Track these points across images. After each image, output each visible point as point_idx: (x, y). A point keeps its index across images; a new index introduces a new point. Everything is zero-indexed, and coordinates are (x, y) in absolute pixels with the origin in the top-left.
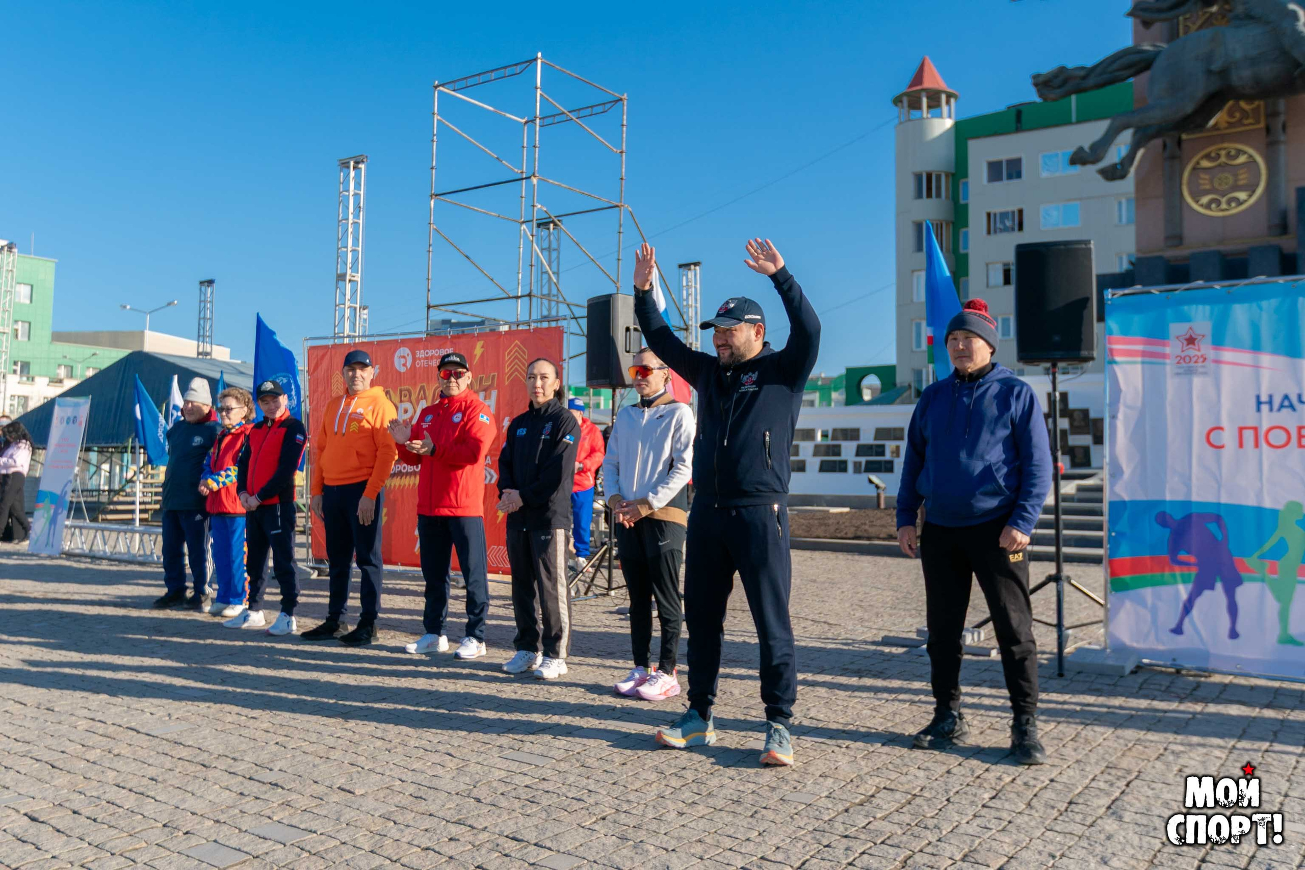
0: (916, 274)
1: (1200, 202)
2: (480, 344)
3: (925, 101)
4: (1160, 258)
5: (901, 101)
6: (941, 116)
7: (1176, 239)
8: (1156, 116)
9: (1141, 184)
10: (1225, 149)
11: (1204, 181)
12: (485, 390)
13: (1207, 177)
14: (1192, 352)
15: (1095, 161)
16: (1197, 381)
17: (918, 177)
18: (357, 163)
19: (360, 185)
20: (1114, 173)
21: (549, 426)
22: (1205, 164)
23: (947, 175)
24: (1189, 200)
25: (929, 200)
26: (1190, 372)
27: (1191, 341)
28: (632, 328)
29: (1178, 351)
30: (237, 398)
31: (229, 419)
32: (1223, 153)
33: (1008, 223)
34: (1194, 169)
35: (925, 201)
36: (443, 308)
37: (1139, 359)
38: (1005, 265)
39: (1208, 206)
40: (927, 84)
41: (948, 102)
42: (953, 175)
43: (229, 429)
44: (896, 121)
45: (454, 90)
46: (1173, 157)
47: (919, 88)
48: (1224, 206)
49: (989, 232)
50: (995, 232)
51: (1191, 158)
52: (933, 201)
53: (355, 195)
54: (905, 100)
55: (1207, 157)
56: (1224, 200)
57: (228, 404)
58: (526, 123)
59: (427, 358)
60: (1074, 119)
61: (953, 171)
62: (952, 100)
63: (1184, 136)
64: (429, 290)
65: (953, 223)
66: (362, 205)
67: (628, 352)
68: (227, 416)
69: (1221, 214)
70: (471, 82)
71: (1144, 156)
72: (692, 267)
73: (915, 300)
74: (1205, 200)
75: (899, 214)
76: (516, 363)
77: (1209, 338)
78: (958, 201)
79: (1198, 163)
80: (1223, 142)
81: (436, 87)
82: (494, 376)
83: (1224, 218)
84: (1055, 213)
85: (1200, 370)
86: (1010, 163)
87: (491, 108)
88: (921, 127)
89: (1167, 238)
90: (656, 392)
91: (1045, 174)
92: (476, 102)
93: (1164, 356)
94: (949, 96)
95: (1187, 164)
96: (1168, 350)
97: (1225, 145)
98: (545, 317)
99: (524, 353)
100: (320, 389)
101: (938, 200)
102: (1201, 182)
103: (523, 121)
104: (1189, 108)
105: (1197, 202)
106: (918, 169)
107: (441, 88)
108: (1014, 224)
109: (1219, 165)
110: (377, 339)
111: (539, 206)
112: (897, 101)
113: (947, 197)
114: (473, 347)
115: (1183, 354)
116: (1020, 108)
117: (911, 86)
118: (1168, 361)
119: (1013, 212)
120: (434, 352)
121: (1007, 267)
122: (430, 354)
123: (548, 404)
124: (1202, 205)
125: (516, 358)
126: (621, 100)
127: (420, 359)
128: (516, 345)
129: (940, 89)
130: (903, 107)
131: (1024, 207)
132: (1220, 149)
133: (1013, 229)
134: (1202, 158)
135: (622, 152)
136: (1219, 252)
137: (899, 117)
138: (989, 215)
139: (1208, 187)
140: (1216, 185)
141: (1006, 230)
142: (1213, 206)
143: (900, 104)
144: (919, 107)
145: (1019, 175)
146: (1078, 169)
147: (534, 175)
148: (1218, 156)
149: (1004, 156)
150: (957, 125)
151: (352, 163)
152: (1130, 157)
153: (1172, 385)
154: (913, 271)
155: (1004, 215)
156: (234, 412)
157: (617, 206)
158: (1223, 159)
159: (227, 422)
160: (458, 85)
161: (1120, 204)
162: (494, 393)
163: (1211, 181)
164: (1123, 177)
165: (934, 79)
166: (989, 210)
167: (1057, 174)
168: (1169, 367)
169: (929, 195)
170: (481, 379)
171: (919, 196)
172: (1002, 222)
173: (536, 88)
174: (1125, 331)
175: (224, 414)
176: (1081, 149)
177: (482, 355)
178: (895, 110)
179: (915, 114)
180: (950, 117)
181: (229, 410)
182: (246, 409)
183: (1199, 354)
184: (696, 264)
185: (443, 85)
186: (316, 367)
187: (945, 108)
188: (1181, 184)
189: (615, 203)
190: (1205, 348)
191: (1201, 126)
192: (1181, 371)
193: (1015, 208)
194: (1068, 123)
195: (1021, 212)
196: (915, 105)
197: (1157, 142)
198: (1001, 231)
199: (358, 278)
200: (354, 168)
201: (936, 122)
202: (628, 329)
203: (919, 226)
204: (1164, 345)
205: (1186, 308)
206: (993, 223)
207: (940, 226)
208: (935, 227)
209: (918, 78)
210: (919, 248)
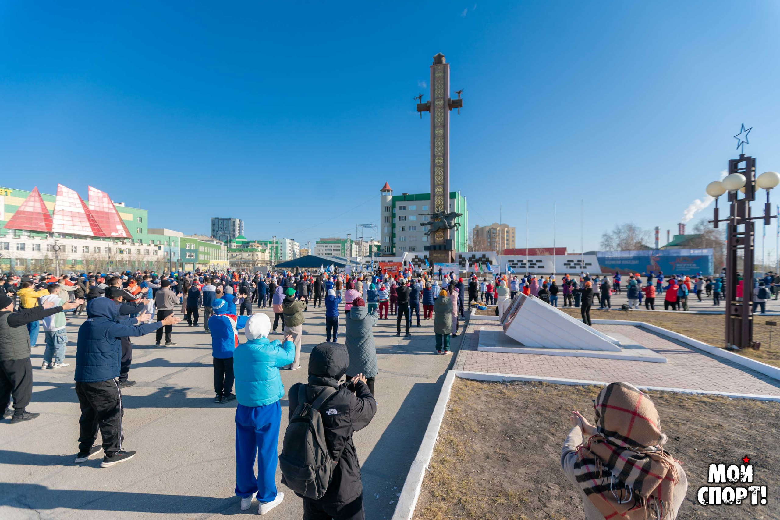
0: (385, 227)
3: (387, 192)
17: (386, 207)
22: (438, 234)
24: (436, 238)
35: (387, 212)
40: (387, 188)
44: (381, 194)
49: (399, 220)
50: (401, 220)
52: (388, 212)
54: (383, 191)
60: (415, 200)
61: (392, 207)
62: (392, 192)
63: (436, 232)
65: (392, 217)
73: (384, 232)
75: (381, 214)
78: (393, 213)
84: (412, 218)
86: (404, 207)
88: (386, 197)
91: (409, 211)
97: (440, 232)
112: (381, 191)
113: (391, 212)
117: (384, 188)
121: (403, 227)
129: (390, 189)
141: (403, 220)
145: (405, 209)
149: (402, 205)
150: (393, 197)
155: (402, 217)
166: (399, 216)
167: (412, 210)
171: (386, 211)
179: (385, 194)
180: (392, 195)
187: (390, 193)
188: (435, 236)
193: (405, 216)
196: (385, 192)
197: (432, 233)
201: (389, 196)
203: (386, 217)
206: (400, 218)
207: (389, 217)
208: (389, 218)
209: (385, 186)
210: (386, 222)
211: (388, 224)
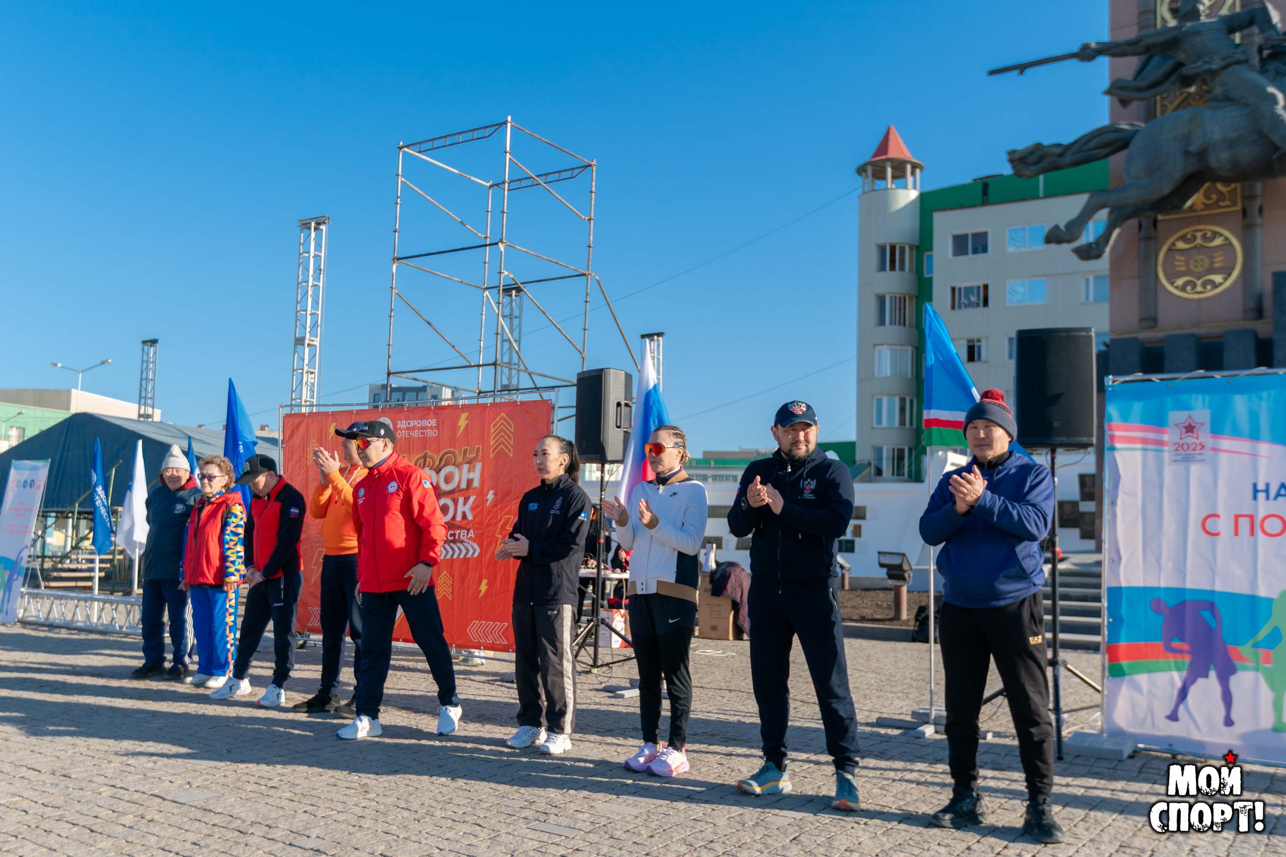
0: (878, 348)
1: (1176, 284)
2: (464, 415)
3: (889, 171)
4: (1135, 339)
5: (865, 171)
6: (906, 187)
7: (1150, 320)
8: (1133, 196)
9: (1116, 264)
10: (1201, 231)
11: (1180, 263)
12: (469, 462)
13: (1182, 258)
14: (1190, 440)
15: (1069, 241)
16: (1194, 469)
17: (882, 249)
18: (318, 224)
19: (321, 247)
20: (1089, 253)
21: (559, 502)
22: (1181, 245)
23: (911, 248)
24: (1164, 281)
25: (893, 273)
26: (1188, 459)
27: (1190, 429)
28: (623, 403)
29: (1176, 439)
30: (219, 466)
31: (211, 487)
32: (1199, 235)
33: (973, 299)
34: (1170, 250)
35: (888, 273)
36: (404, 375)
37: (1139, 446)
38: (969, 341)
39: (1183, 288)
40: (892, 153)
41: (913, 173)
42: (917, 247)
43: (209, 498)
44: (860, 191)
45: (419, 152)
46: (1148, 238)
47: (884, 157)
48: (1199, 289)
49: (953, 307)
50: (960, 307)
51: (1167, 239)
52: (897, 274)
53: (315, 256)
54: (869, 169)
55: (1183, 238)
56: (1199, 283)
57: (210, 472)
58: (491, 186)
59: (408, 429)
60: (1041, 194)
61: (917, 243)
62: (918, 171)
63: (1160, 217)
64: (389, 357)
65: (916, 297)
66: (322, 267)
67: (619, 427)
68: (209, 484)
69: (1196, 296)
70: (437, 143)
71: (1119, 235)
72: (656, 337)
73: (876, 374)
74: (1180, 282)
75: (863, 285)
76: (502, 436)
77: (1208, 427)
78: (922, 275)
79: (1174, 244)
80: (1199, 223)
81: (401, 148)
82: (478, 449)
83: (1199, 300)
84: (1021, 289)
85: (1198, 457)
86: (975, 236)
87: (456, 171)
88: (885, 198)
89: (1142, 320)
90: (670, 470)
91: (1011, 249)
92: (441, 165)
93: (1160, 443)
94: (915, 167)
95: (1162, 245)
96: (1166, 437)
97: (1201, 227)
98: (506, 386)
99: (510, 426)
100: (296, 458)
101: (901, 272)
102: (1177, 263)
103: (488, 184)
104: (1167, 189)
105: (1172, 284)
106: (881, 241)
107: (406, 149)
108: (979, 299)
109: (1195, 247)
110: (357, 408)
111: (506, 273)
112: (861, 170)
113: (910, 271)
114: (458, 418)
115: (1181, 442)
116: (986, 180)
117: (875, 155)
118: (1166, 448)
119: (979, 288)
120: (416, 423)
121: (971, 344)
122: (412, 424)
123: (560, 480)
124: (1177, 287)
125: (502, 430)
126: (590, 165)
127: (401, 430)
128: (502, 418)
129: (906, 159)
130: (867, 177)
131: (989, 283)
132: (1196, 231)
133: (978, 305)
134: (1178, 239)
135: (590, 220)
136: (1194, 336)
137: (863, 187)
138: (953, 289)
139: (1183, 269)
140: (1192, 267)
141: (970, 305)
142: (1189, 288)
143: (863, 174)
144: (883, 177)
145: (985, 250)
146: (1053, 246)
147: (501, 241)
148: (1194, 238)
149: (970, 230)
150: (922, 196)
151: (313, 224)
152: (1106, 237)
153: (1170, 471)
154: (875, 345)
155: (969, 290)
156: (217, 479)
157: (584, 275)
158: (1199, 241)
159: (208, 490)
160: (424, 147)
161: (1087, 281)
162: (479, 466)
163: (1187, 264)
164: (1098, 256)
165: (899, 149)
166: (953, 285)
167: (1024, 250)
168: (1167, 454)
169: (893, 268)
170: (465, 451)
171: (882, 268)
172: (967, 297)
173: (506, 152)
174: (1125, 417)
175: (206, 481)
176: (1057, 227)
177: (467, 427)
178: (859, 180)
179: (880, 184)
180: (915, 188)
181: (211, 478)
182: (227, 477)
183: (1197, 442)
184: (659, 335)
185: (407, 146)
186: (292, 435)
187: (910, 179)
188: (1156, 265)
189: (583, 271)
190: (1204, 436)
191: (1178, 207)
192: (1179, 458)
193: (981, 283)
194: (1036, 197)
195: (986, 287)
196: (879, 175)
197: (1133, 222)
198: (966, 306)
199: (317, 342)
200: (315, 229)
201: (901, 192)
202: (619, 404)
203: (881, 299)
204: (1162, 432)
205: (1186, 396)
206: (958, 298)
207: (903, 300)
208: (901, 301)
209: (883, 147)
210: (882, 322)
211: (892, 331)
